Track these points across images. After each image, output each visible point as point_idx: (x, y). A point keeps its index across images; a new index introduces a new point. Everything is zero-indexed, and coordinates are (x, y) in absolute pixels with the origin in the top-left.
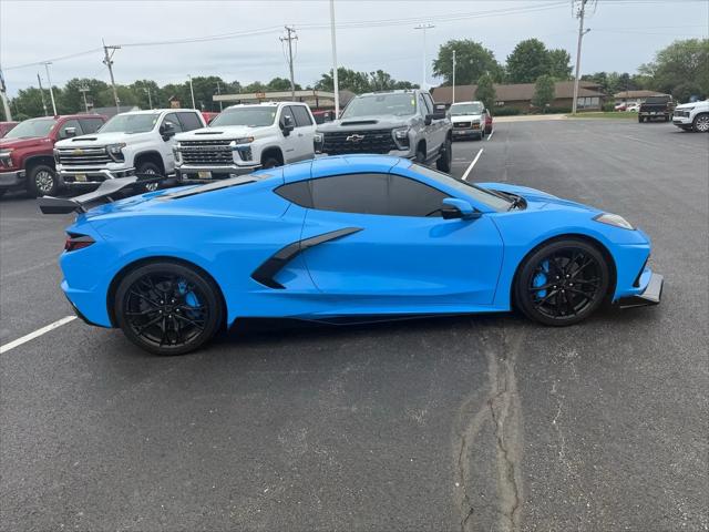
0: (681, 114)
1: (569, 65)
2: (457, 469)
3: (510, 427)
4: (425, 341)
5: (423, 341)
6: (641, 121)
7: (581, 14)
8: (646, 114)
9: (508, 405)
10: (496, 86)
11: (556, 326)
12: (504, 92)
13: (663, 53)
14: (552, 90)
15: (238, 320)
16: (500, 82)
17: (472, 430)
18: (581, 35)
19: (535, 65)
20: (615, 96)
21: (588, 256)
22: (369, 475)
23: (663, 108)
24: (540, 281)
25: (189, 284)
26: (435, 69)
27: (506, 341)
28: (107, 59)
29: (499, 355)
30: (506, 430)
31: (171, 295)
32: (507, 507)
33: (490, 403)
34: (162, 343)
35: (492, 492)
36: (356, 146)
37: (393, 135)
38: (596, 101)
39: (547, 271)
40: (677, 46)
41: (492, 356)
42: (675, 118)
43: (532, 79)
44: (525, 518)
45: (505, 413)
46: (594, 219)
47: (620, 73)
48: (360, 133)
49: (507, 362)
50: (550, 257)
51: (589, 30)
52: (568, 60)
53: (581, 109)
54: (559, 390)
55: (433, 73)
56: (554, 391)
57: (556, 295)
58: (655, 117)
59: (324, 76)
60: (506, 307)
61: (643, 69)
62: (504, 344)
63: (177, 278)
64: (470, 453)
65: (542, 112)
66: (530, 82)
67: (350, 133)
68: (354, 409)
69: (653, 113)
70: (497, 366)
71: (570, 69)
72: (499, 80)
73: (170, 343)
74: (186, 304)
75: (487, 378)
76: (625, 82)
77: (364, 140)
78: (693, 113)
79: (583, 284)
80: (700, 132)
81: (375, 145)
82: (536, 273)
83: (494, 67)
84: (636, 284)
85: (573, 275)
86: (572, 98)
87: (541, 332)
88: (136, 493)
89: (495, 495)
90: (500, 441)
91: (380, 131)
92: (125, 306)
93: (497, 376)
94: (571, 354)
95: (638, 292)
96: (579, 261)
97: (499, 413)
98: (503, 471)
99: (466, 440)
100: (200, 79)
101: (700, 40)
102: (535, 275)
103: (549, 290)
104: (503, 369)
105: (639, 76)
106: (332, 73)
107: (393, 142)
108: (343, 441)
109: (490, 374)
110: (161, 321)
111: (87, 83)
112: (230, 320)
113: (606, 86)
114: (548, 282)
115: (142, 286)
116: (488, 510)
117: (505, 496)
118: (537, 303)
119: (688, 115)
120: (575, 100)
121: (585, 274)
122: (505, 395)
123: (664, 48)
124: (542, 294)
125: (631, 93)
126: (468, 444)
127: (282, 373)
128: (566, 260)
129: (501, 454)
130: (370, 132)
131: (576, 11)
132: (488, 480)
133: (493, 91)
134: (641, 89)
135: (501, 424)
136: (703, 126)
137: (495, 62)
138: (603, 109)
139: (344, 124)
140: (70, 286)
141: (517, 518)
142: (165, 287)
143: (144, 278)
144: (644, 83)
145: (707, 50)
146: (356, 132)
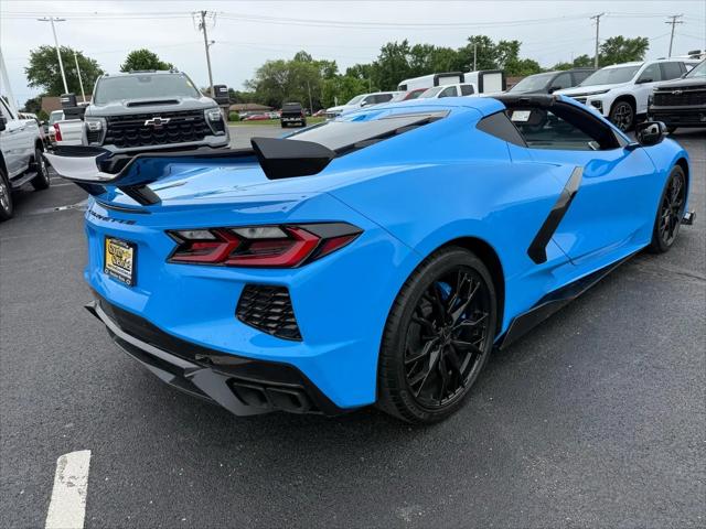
6: (283, 125)
7: (203, 25)
8: (287, 120)
13: (260, 70)
18: (207, 47)
23: (299, 115)
26: (29, 78)
36: (160, 132)
37: (206, 117)
48: (164, 115)
51: (213, 42)
55: (28, 82)
58: (294, 122)
61: (248, 84)
67: (149, 116)
69: (292, 119)
77: (170, 124)
81: (188, 130)
91: (190, 113)
107: (207, 127)
123: (261, 66)
130: (176, 113)
139: (131, 105)
145: (292, 69)
146: (156, 114)
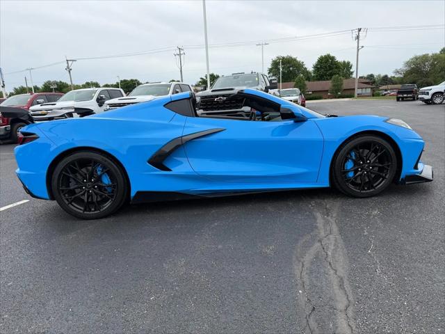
0: (423, 93)
1: (351, 70)
2: (299, 282)
3: (337, 255)
4: (270, 208)
5: (269, 208)
6: (398, 100)
7: (358, 37)
8: (401, 96)
9: (333, 242)
10: (307, 82)
11: (361, 198)
12: (312, 86)
13: (407, 63)
14: (342, 84)
15: (139, 193)
16: (309, 81)
17: (308, 258)
18: (358, 50)
19: (330, 70)
20: (381, 88)
21: (383, 147)
22: (232, 286)
23: (411, 92)
24: (349, 165)
25: (104, 167)
26: (269, 73)
27: (328, 206)
28: (68, 67)
29: (323, 214)
30: (333, 257)
31: (92, 175)
32: (341, 305)
33: (320, 241)
34: (85, 210)
35: (328, 296)
36: (221, 104)
38: (369, 91)
39: (354, 158)
40: (416, 58)
41: (318, 215)
42: (420, 96)
43: (329, 78)
44: (357, 313)
45: (332, 247)
46: (385, 121)
47: (383, 74)
48: (223, 96)
49: (329, 218)
50: (356, 148)
51: (363, 47)
52: (351, 68)
53: (360, 96)
54: (370, 233)
56: (366, 233)
57: (361, 175)
58: (406, 97)
59: (201, 79)
60: (326, 184)
61: (397, 72)
62: (326, 208)
63: (96, 163)
64: (308, 272)
65: (336, 98)
66: (327, 79)
67: (217, 96)
68: (220, 247)
69: (405, 95)
70: (322, 221)
71: (352, 73)
72: (308, 79)
73: (90, 210)
74: (102, 182)
75: (316, 227)
76: (386, 80)
77: (226, 100)
78: (431, 93)
79: (379, 167)
80: (436, 104)
82: (346, 160)
83: (305, 72)
84: (416, 167)
85: (372, 161)
86: (354, 89)
87: (351, 201)
88: (52, 302)
89: (330, 298)
90: (330, 264)
92: (58, 183)
93: (324, 226)
94: (375, 212)
95: (418, 173)
96: (376, 151)
97: (328, 248)
98: (335, 282)
99: (304, 263)
100: (125, 81)
101: (430, 54)
102: (345, 162)
103: (356, 171)
104: (327, 222)
105: (394, 77)
106: (206, 77)
108: (212, 266)
109: (318, 225)
110: (84, 194)
111: (56, 83)
112: (133, 194)
113: (374, 82)
114: (354, 166)
115: (71, 168)
116: (327, 308)
117: (338, 298)
118: (347, 181)
119: (428, 94)
120: (356, 89)
121: (381, 160)
122: (331, 236)
124: (351, 175)
125: (390, 86)
126: (306, 266)
127: (169, 227)
128: (366, 151)
129: (332, 272)
131: (355, 36)
132: (324, 288)
133: (305, 85)
134: (396, 84)
135: (329, 253)
136: (438, 100)
137: (306, 68)
138: (373, 96)
139: (213, 91)
140: (20, 169)
141: (350, 314)
142: (88, 170)
143: (73, 163)
144: (397, 81)
145: (435, 60)
146: (221, 95)
